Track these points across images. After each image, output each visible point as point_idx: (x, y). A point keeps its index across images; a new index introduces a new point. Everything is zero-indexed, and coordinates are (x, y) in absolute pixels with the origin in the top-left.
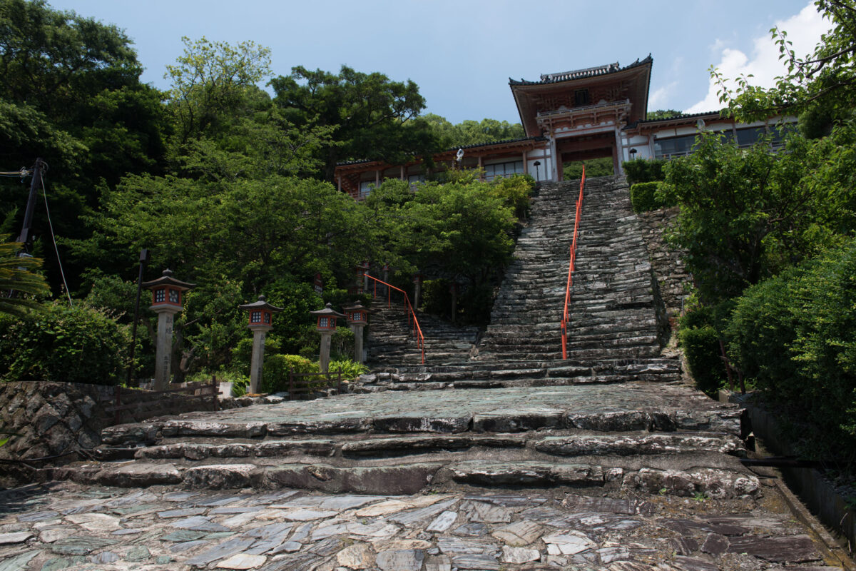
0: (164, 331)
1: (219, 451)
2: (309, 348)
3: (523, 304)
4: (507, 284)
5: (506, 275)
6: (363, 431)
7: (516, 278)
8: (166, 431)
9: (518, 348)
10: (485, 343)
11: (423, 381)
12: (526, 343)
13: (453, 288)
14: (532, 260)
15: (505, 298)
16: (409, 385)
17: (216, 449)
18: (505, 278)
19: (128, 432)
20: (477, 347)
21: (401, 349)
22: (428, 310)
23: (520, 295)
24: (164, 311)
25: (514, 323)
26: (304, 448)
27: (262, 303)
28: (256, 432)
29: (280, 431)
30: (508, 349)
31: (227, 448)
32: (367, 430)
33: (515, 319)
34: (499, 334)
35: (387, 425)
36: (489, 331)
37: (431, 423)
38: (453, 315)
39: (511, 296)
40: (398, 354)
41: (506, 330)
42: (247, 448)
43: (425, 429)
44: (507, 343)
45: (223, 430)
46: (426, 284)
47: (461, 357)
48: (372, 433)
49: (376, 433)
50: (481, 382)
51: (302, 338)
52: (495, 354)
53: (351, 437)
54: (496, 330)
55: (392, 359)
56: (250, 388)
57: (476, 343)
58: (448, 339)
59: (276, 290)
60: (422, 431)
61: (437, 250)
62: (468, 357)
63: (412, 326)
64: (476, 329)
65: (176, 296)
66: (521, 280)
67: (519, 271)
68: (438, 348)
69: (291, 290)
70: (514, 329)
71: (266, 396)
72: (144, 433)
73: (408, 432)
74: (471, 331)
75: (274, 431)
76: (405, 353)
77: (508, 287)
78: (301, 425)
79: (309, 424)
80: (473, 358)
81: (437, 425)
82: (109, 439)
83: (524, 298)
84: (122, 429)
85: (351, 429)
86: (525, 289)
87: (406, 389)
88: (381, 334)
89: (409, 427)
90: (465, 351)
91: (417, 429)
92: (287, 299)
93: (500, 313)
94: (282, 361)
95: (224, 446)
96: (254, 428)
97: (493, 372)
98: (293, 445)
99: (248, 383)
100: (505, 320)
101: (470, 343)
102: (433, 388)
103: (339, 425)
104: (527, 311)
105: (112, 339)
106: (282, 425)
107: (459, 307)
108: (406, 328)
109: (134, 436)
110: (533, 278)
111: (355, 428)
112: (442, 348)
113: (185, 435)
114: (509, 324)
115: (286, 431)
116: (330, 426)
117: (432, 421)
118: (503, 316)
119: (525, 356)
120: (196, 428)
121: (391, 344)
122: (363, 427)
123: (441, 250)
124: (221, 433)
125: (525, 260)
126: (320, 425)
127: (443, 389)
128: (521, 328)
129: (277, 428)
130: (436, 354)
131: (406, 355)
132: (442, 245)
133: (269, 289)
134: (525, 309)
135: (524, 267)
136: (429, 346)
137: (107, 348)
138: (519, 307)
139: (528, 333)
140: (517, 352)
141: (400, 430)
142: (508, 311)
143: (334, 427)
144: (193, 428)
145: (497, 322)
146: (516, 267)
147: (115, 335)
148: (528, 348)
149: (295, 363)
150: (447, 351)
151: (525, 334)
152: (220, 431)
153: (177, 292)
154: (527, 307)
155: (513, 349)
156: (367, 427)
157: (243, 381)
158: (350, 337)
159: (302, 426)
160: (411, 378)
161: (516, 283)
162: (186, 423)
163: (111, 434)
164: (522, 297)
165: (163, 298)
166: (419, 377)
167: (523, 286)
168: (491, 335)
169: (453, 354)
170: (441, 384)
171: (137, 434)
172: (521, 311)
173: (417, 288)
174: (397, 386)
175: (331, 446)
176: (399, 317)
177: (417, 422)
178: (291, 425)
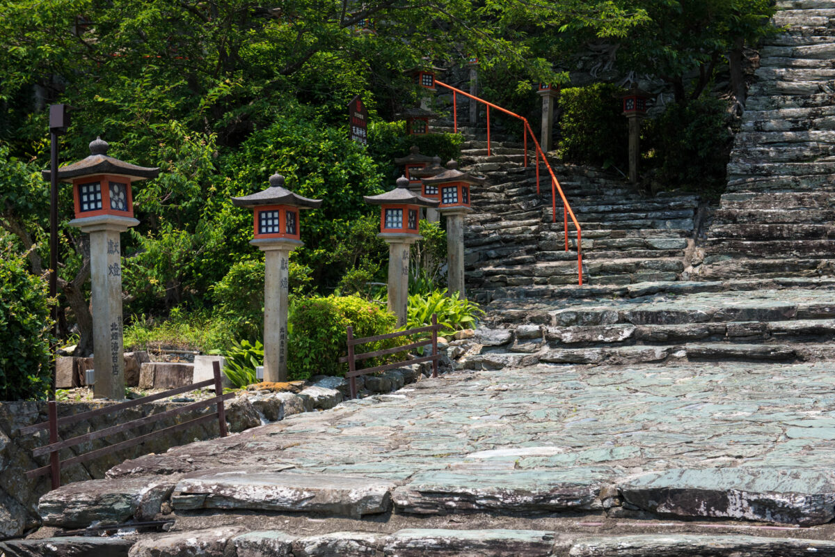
0: (105, 271)
1: (308, 549)
2: (362, 273)
3: (803, 143)
4: (762, 93)
5: (760, 72)
6: (597, 511)
7: (782, 78)
8: (178, 502)
9: (798, 248)
10: (718, 235)
11: (615, 343)
12: (815, 234)
13: (630, 104)
14: (818, 33)
15: (759, 129)
16: (587, 353)
17: (301, 545)
18: (755, 80)
19: (96, 503)
20: (697, 244)
21: (529, 252)
22: (574, 154)
23: (795, 120)
24: (101, 229)
25: (784, 187)
26: (490, 548)
27: (281, 192)
28: (372, 507)
29: (421, 505)
30: (773, 251)
31: (324, 545)
32: (607, 510)
33: (786, 178)
34: (750, 215)
35: (651, 503)
36: (724, 206)
37: (750, 503)
38: (633, 167)
39: (773, 123)
40: (522, 262)
41: (766, 204)
42: (368, 545)
43: (738, 514)
44: (770, 236)
45: (301, 501)
46: (566, 96)
47: (665, 268)
48: (618, 516)
49: (626, 516)
50: (749, 347)
51: (341, 248)
52: (744, 261)
53: (576, 523)
54: (741, 206)
55: (511, 274)
56: (265, 371)
57: (697, 234)
58: (630, 227)
59: (278, 146)
60: (732, 519)
61: (616, 32)
62: (680, 268)
63: (546, 196)
64: (690, 200)
65: (122, 196)
66: (795, 84)
67: (788, 61)
68: (609, 247)
69: (310, 144)
70: (785, 201)
71: (301, 388)
72: (132, 505)
73: (701, 518)
74: (681, 207)
75: (409, 506)
76: (538, 259)
77: (763, 100)
78: (464, 495)
79: (482, 493)
80: (690, 269)
81: (764, 507)
82: (58, 517)
83: (804, 128)
84: (83, 497)
85: (573, 508)
86: (805, 105)
87: (581, 361)
88: (481, 217)
89: (702, 508)
90: (672, 254)
91: (719, 513)
92: (302, 164)
93: (749, 166)
94: (327, 313)
95: (318, 539)
96: (368, 499)
97: (773, 325)
98: (467, 543)
99: (259, 359)
100: (761, 180)
101: (682, 234)
102: (640, 360)
103: (547, 497)
104: (812, 159)
105: (24, 304)
106: (424, 493)
107: (644, 147)
108: (534, 202)
109: (111, 512)
110: (823, 77)
111: (583, 504)
112: (619, 248)
113: (222, 511)
114: (771, 189)
115: (435, 506)
116: (530, 499)
117: (753, 498)
118: (755, 171)
119: (814, 266)
120: (243, 497)
121: (506, 241)
122: (598, 503)
123: (624, 33)
124: (298, 508)
125: (803, 34)
126: (506, 496)
127: (662, 361)
128: (800, 200)
129: (414, 499)
130: (607, 262)
131: (540, 265)
132: (629, 21)
133: (261, 141)
134: (807, 153)
135: (802, 49)
136: (589, 243)
137: (18, 324)
138: (795, 150)
139: (818, 213)
140: (793, 258)
141: (681, 512)
142: (769, 160)
143: (537, 501)
144: (237, 496)
145: (742, 186)
146: (782, 51)
147: (29, 295)
148: (822, 247)
149: (350, 314)
150: (631, 256)
151: (813, 214)
152: (295, 503)
153: (124, 187)
154: (813, 149)
155: (784, 250)
156: (607, 504)
157: (245, 353)
158: (438, 241)
159: (467, 498)
160: (588, 336)
161: (784, 92)
162: (221, 487)
163: (61, 507)
164: (800, 126)
165: (96, 201)
166: (606, 335)
167: (802, 97)
168: (732, 218)
169: (646, 260)
170: (659, 351)
171: (117, 507)
172: (798, 159)
173: (547, 105)
174: (559, 354)
175: (548, 546)
176: (516, 177)
177: (719, 499)
178: (443, 494)
